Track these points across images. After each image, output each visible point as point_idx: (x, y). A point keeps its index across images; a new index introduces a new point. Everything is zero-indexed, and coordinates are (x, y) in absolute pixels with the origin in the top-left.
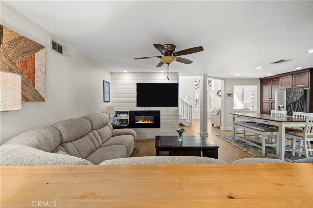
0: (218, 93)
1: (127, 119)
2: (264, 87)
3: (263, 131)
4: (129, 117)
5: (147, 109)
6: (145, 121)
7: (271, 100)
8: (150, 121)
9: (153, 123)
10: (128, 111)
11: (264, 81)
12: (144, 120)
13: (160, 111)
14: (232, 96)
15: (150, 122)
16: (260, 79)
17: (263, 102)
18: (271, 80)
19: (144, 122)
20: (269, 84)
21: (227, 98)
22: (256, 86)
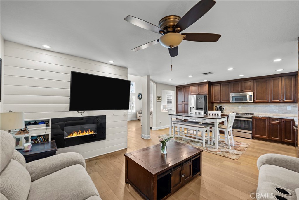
0: (139, 96)
1: (46, 134)
2: (179, 93)
3: (204, 128)
4: (50, 130)
5: (86, 114)
6: (82, 132)
7: (184, 103)
8: (91, 131)
9: (96, 134)
10: (50, 118)
11: (179, 88)
12: (80, 131)
13: (105, 116)
14: (160, 99)
15: (91, 133)
16: (176, 86)
17: (178, 104)
18: (184, 88)
19: (81, 135)
20: (183, 90)
21: (158, 101)
22: (174, 91)
